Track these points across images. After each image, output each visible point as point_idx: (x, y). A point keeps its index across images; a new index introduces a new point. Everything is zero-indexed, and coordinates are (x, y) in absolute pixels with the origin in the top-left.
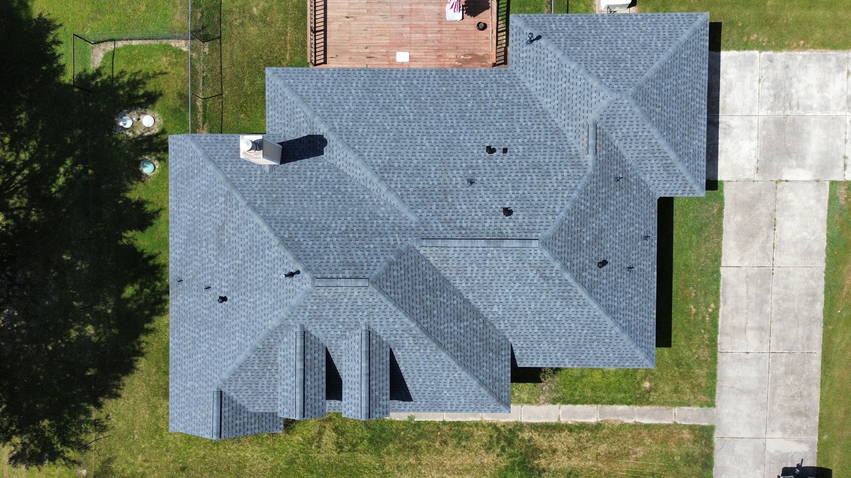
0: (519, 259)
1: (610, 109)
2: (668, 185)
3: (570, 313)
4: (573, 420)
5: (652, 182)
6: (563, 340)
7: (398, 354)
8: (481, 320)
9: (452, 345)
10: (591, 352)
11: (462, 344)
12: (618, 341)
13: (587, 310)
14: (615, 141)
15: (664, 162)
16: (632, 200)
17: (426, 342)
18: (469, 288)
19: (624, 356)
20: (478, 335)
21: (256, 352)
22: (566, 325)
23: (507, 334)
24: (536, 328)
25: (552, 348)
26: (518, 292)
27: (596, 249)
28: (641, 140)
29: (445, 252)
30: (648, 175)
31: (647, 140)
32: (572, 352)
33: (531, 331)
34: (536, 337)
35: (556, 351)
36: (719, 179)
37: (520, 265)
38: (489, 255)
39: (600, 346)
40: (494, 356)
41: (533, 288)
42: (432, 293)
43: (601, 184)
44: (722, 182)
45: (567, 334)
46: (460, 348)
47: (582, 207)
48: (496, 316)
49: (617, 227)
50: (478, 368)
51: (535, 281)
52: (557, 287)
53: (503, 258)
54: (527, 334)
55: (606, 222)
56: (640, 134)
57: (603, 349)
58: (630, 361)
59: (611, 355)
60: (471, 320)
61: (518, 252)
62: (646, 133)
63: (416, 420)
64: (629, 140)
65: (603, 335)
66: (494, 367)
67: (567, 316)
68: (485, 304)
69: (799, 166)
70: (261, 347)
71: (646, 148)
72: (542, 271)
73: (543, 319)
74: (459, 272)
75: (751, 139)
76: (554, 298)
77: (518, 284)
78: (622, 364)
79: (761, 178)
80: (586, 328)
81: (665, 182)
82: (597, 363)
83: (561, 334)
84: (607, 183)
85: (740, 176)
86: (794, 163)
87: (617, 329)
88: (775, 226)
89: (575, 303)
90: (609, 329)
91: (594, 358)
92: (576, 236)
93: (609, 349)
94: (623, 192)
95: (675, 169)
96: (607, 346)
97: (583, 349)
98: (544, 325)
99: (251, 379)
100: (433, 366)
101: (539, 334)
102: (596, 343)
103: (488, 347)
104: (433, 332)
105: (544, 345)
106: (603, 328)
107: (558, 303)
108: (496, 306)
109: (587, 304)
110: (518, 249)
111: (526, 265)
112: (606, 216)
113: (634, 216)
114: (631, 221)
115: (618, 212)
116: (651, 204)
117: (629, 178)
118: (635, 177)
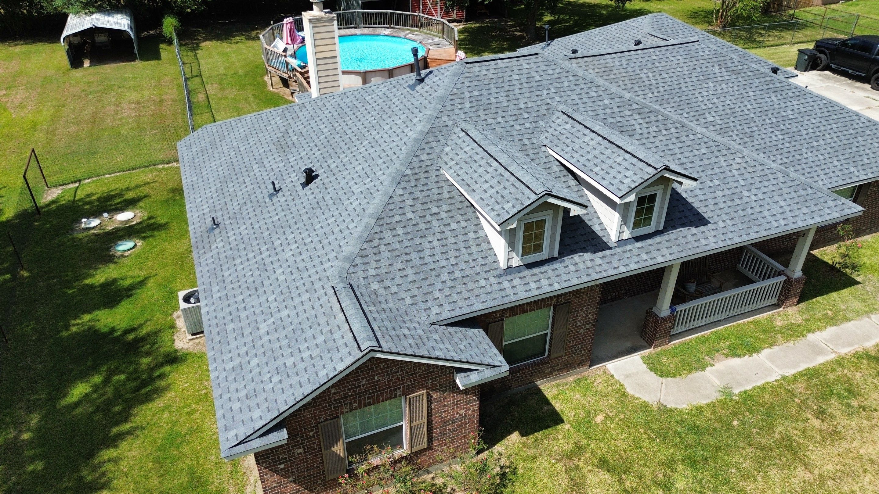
0: (689, 56)
21: (403, 184)
22: (807, 122)
25: (821, 157)
26: (718, 92)
29: (602, 61)
32: (848, 155)
33: (775, 138)
34: (787, 145)
35: (830, 160)
37: (696, 63)
39: (871, 141)
41: (731, 85)
45: (819, 133)
51: (727, 78)
61: (683, 49)
65: (858, 125)
67: (797, 111)
70: (408, 172)
73: (774, 120)
74: (634, 82)
76: (763, 92)
77: (711, 84)
80: (832, 121)
83: (812, 135)
89: (791, 94)
97: (856, 148)
98: (783, 127)
99: (407, 243)
101: (788, 140)
102: (862, 138)
105: (809, 155)
106: (850, 118)
107: (774, 98)
108: (708, 115)
110: (680, 46)
111: (702, 61)
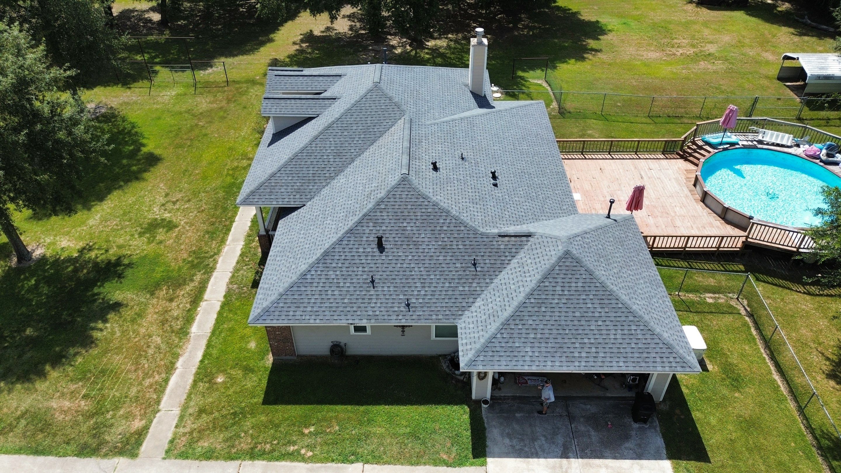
0: (390, 170)
1: (549, 240)
2: (472, 326)
4: (201, 311)
5: (474, 310)
6: (302, 236)
7: (314, 121)
8: (333, 174)
10: (283, 262)
11: (313, 157)
12: (291, 276)
13: (332, 236)
14: (517, 259)
15: (499, 309)
16: (452, 285)
17: (320, 129)
18: (364, 158)
19: (271, 288)
20: (319, 172)
22: (318, 230)
23: (316, 198)
24: (318, 213)
25: (293, 233)
26: (358, 185)
27: (397, 239)
28: (520, 279)
29: (399, 132)
30: (482, 303)
31: (521, 284)
32: (286, 248)
33: (316, 211)
34: (309, 217)
35: (289, 237)
36: (489, 460)
37: (384, 174)
38: (394, 154)
39: (288, 265)
40: (296, 187)
41: (361, 192)
42: (363, 131)
43: (467, 243)
44: (484, 464)
45: (307, 235)
47: (442, 221)
48: (335, 184)
49: (420, 265)
51: (367, 190)
52: (359, 206)
53: (391, 162)
54: (313, 211)
55: (426, 250)
56: (528, 275)
58: (263, 298)
59: (275, 278)
61: (397, 167)
62: (529, 279)
64: (518, 270)
65: (301, 260)
66: (285, 187)
67: (327, 226)
68: (348, 173)
71: (513, 287)
72: (376, 189)
73: (327, 212)
74: (380, 147)
76: (349, 209)
77: (365, 181)
78: (262, 292)
80: (311, 245)
81: (475, 322)
82: (268, 272)
83: (308, 232)
84: (469, 251)
87: (303, 268)
89: (340, 225)
90: (307, 261)
91: (275, 267)
92: (411, 214)
93: (282, 274)
94: (460, 273)
95: (492, 323)
96: (286, 270)
97: (288, 254)
98: (321, 216)
100: (297, 142)
101: (312, 218)
102: (292, 260)
103: (307, 181)
104: (328, 131)
105: (298, 227)
106: (308, 257)
107: (342, 215)
108: (345, 180)
109: (338, 233)
110: (400, 165)
111: (384, 177)
112: (433, 250)
113: (433, 289)
114: (427, 285)
115: (438, 266)
116: (447, 313)
117: (476, 281)
118: (478, 289)
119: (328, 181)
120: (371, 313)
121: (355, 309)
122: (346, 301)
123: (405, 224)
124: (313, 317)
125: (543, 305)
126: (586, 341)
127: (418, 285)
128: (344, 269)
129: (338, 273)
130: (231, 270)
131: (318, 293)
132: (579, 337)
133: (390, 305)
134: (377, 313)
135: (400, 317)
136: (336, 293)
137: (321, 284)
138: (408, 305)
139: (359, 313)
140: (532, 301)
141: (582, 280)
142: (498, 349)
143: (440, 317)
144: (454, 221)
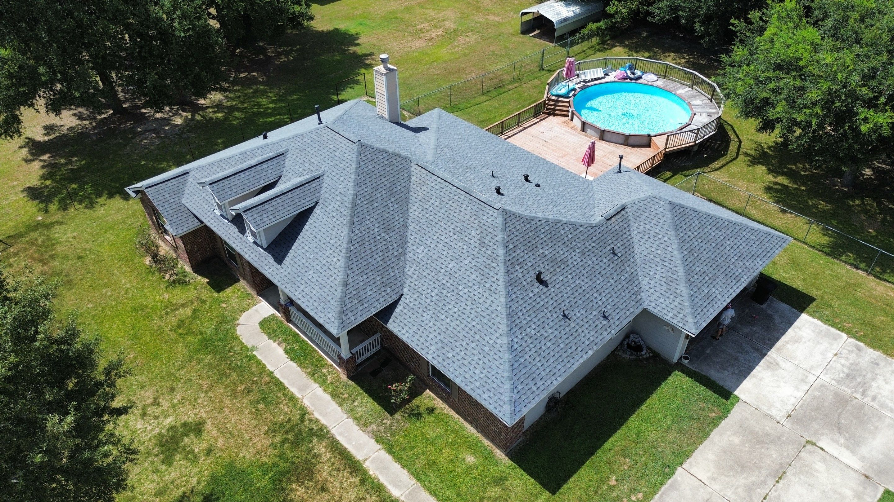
0: (475, 213)
1: (645, 203)
2: (661, 300)
3: (476, 293)
4: (377, 473)
5: (647, 288)
6: (448, 320)
7: (317, 210)
8: (400, 250)
9: (360, 235)
10: (462, 353)
11: (367, 244)
12: (496, 357)
13: (492, 299)
14: (634, 231)
15: (670, 274)
16: (615, 279)
17: (345, 213)
18: (417, 219)
19: (489, 381)
20: (387, 255)
22: (463, 304)
23: (408, 282)
24: (436, 291)
25: (431, 324)
26: (450, 243)
27: (547, 267)
28: (657, 243)
29: (428, 178)
30: (647, 279)
31: (663, 246)
32: (445, 341)
33: (429, 291)
34: (428, 301)
35: (431, 330)
36: (736, 393)
37: (471, 219)
38: (456, 198)
39: (475, 352)
40: (379, 282)
41: (465, 247)
42: (389, 194)
43: (594, 238)
44: (737, 399)
45: (456, 316)
46: (362, 243)
47: (563, 232)
48: (415, 258)
49: (582, 278)
50: (357, 272)
51: (471, 242)
52: (485, 259)
53: (464, 206)
54: (424, 293)
55: (575, 263)
56: (660, 236)
57: (475, 358)
58: (491, 394)
59: (477, 372)
60: (394, 241)
61: (480, 207)
62: (666, 239)
63: (255, 353)
64: (646, 237)
65: (487, 338)
66: (369, 288)
67: (471, 295)
68: (417, 240)
69: (847, 448)
71: (659, 252)
72: (484, 235)
73: (448, 285)
74: (423, 200)
75: (797, 388)
76: (474, 268)
77: (455, 237)
78: (480, 392)
79: (789, 426)
80: (477, 320)
81: (660, 296)
82: (457, 373)
83: (451, 312)
84: (601, 244)
85: (765, 408)
86: (842, 440)
87: (504, 341)
88: (780, 478)
89: (487, 285)
90: (497, 335)
91: (459, 363)
92: (537, 239)
93: (481, 362)
94: (611, 266)
95: (677, 287)
96: (481, 357)
97: (457, 344)
98: (445, 292)
100: (328, 239)
101: (433, 299)
102: (473, 345)
103: (383, 271)
104: (358, 211)
105: (427, 316)
106: (492, 331)
107: (473, 276)
108: (422, 248)
109: (497, 292)
110: (482, 203)
111: (476, 222)
112: (579, 260)
113: (607, 291)
114: (601, 291)
115: (593, 270)
116: (633, 303)
117: (626, 265)
118: (633, 271)
119: (402, 258)
120: (587, 343)
121: (574, 348)
122: (562, 346)
123: (541, 251)
124: (553, 378)
125: (693, 252)
126: (733, 260)
127: (595, 295)
128: (535, 320)
129: (533, 326)
130: (345, 416)
131: (536, 354)
132: (728, 260)
133: (593, 326)
134: (592, 339)
135: (609, 330)
136: (549, 344)
137: (531, 346)
138: (605, 317)
139: (580, 349)
140: (685, 252)
141: (695, 219)
142: (700, 303)
143: (632, 310)
144: (570, 226)
